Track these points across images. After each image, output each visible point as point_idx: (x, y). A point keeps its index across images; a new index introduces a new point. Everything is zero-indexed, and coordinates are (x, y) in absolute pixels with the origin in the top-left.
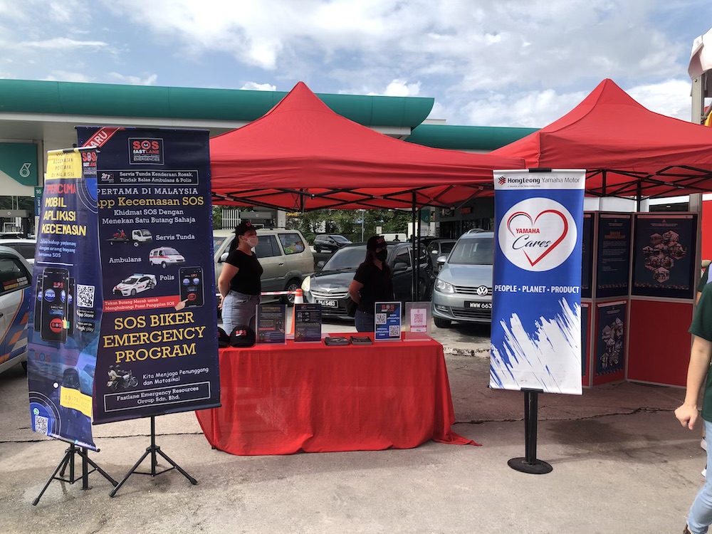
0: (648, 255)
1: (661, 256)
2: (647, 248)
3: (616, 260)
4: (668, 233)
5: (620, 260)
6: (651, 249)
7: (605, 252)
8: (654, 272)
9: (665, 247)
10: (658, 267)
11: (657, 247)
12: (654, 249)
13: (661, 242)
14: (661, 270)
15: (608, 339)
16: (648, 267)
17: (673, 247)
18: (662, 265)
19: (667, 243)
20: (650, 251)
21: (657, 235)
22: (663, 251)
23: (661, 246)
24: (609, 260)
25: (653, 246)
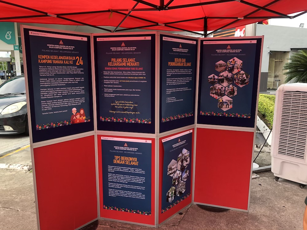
0: (213, 83)
1: (225, 84)
2: (212, 76)
3: (181, 89)
4: (232, 60)
5: (186, 89)
6: (216, 77)
7: (169, 82)
8: (218, 100)
9: (230, 75)
10: (222, 95)
11: (221, 74)
12: (219, 76)
13: (225, 70)
14: (225, 98)
15: (175, 172)
16: (212, 95)
17: (237, 74)
18: (226, 93)
19: (231, 70)
20: (214, 79)
21: (221, 62)
22: (227, 78)
23: (225, 74)
24: (174, 90)
25: (218, 74)
